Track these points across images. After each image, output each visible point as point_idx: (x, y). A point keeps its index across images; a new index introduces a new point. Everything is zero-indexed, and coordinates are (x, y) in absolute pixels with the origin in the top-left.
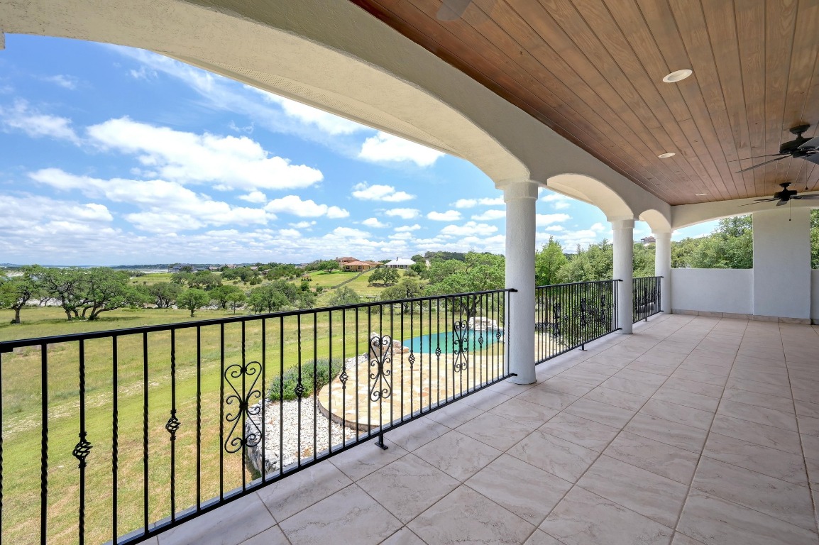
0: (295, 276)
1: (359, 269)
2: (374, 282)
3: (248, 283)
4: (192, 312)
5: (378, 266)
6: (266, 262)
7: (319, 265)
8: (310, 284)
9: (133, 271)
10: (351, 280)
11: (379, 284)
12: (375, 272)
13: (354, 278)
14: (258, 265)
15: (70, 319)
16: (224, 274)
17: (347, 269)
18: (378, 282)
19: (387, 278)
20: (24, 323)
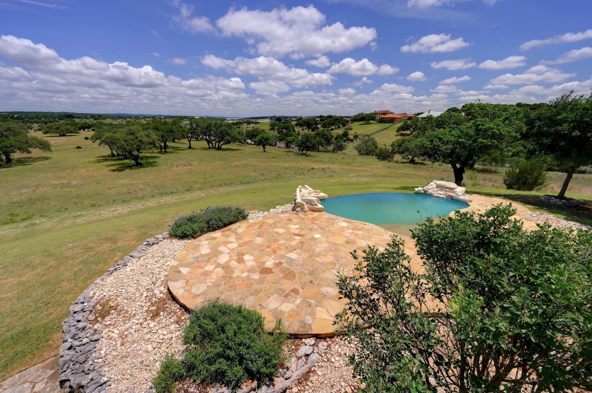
0: (341, 126)
1: (392, 120)
2: (401, 132)
3: (310, 130)
4: (264, 148)
5: (410, 118)
6: (326, 115)
7: (360, 117)
8: (350, 132)
9: (253, 120)
10: (383, 130)
11: (406, 134)
12: (404, 124)
13: (386, 129)
14: (321, 117)
15: (210, 148)
16: (297, 123)
17: (382, 121)
18: (405, 132)
19: (414, 129)
20: (193, 149)
